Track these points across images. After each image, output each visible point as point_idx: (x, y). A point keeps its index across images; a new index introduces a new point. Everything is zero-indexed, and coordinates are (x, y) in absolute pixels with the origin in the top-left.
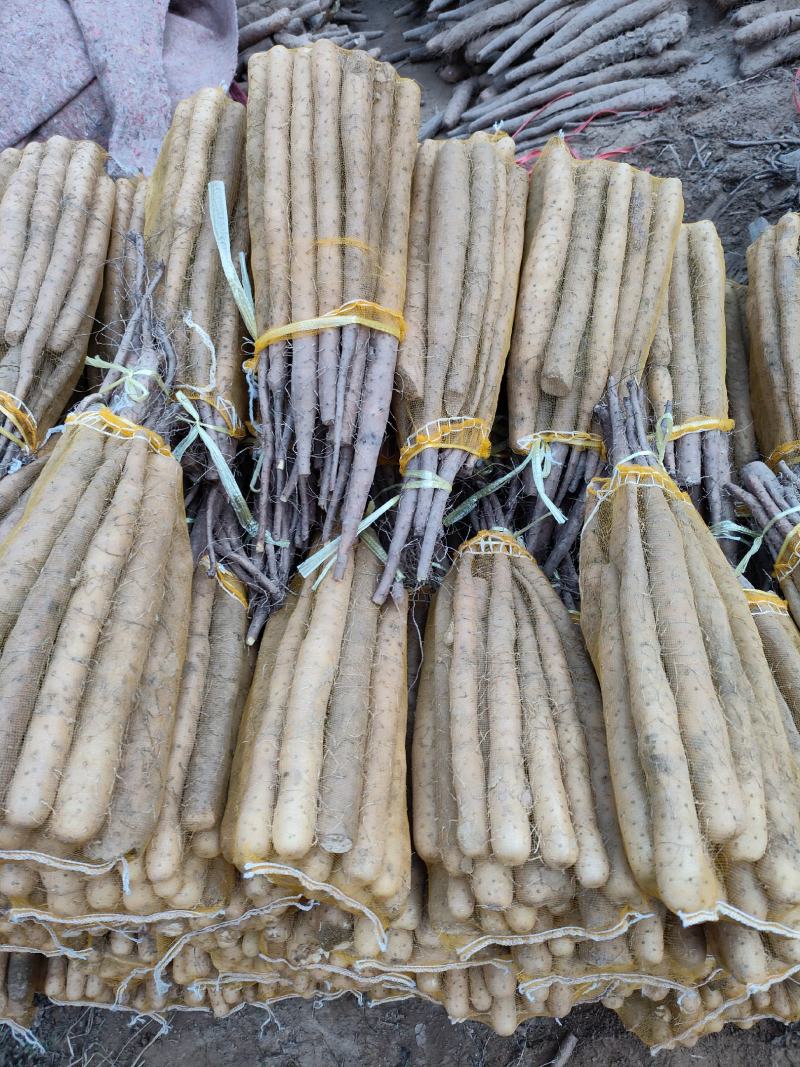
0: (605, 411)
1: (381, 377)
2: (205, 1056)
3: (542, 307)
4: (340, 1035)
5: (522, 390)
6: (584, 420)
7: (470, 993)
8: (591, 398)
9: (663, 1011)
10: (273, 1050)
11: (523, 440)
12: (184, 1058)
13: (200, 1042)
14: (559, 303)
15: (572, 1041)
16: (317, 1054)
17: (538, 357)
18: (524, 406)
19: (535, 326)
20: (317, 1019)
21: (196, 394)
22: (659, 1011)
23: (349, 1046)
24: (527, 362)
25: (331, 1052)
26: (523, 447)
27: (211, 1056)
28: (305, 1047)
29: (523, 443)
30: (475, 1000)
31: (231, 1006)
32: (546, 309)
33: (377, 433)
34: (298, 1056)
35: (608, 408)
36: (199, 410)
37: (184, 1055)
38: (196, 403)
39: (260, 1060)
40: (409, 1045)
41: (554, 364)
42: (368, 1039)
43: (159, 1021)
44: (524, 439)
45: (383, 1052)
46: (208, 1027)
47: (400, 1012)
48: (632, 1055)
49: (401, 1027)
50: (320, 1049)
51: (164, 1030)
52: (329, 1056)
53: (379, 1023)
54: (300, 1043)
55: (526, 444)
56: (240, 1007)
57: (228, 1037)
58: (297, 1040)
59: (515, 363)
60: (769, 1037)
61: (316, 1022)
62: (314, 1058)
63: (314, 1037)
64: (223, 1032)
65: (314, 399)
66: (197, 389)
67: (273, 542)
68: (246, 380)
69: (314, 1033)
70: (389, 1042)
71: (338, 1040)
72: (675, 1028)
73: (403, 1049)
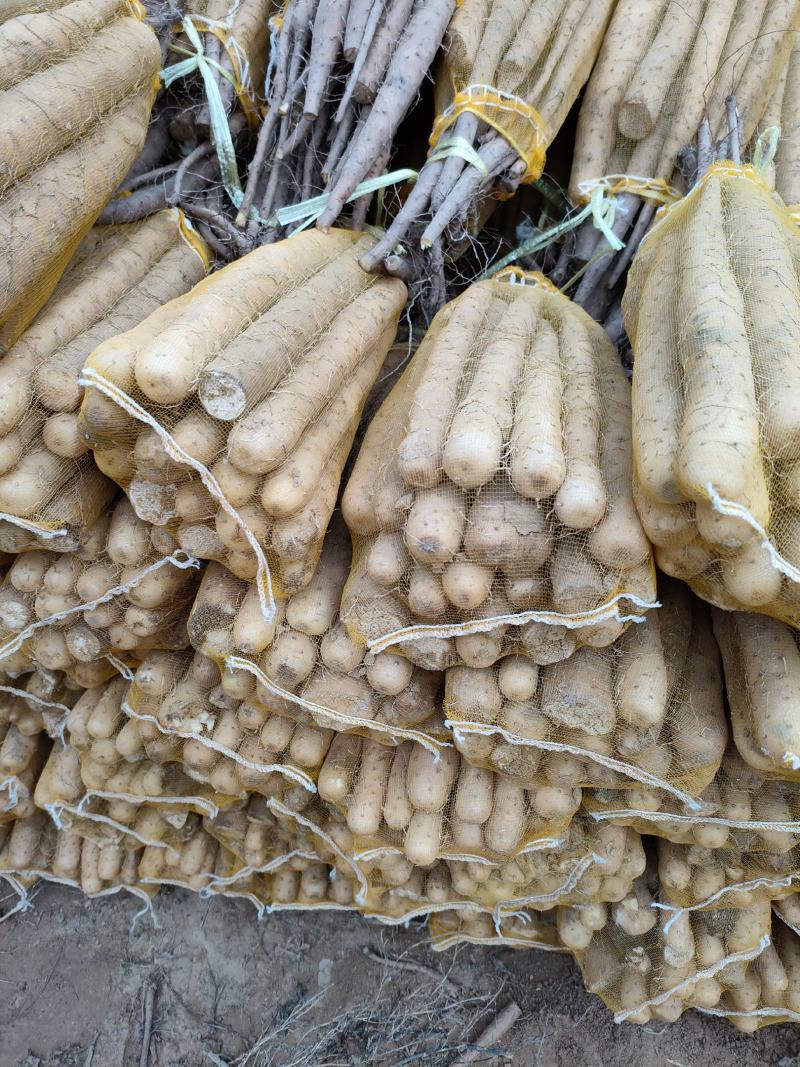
0: (693, 156)
1: (426, 23)
2: (62, 949)
3: (635, 31)
4: (227, 956)
5: (594, 125)
6: (666, 167)
7: (384, 801)
8: (676, 139)
9: (641, 956)
10: (143, 957)
11: (584, 184)
12: (37, 946)
13: (60, 931)
14: (655, 33)
15: (514, 1011)
16: (194, 973)
17: (620, 88)
18: (594, 144)
19: (622, 51)
20: (205, 932)
21: (206, 25)
22: (636, 954)
23: (235, 970)
24: (605, 93)
25: (211, 974)
26: (584, 192)
27: (68, 949)
28: (182, 962)
29: (585, 187)
30: (388, 811)
31: (106, 884)
32: (639, 36)
33: (407, 79)
34: (170, 970)
35: (696, 154)
36: (205, 45)
37: (37, 942)
38: (203, 35)
39: (123, 966)
40: (308, 982)
41: (638, 88)
42: (260, 965)
43: (18, 891)
44: (589, 183)
45: (274, 985)
46: (73, 916)
47: (306, 941)
48: (588, 1044)
49: (302, 959)
50: (198, 967)
51: (23, 905)
52: (207, 978)
53: (278, 949)
54: (177, 958)
55: (589, 189)
56: (114, 890)
57: (94, 932)
58: (175, 952)
59: (590, 95)
60: (775, 1058)
61: (201, 935)
62: (190, 977)
63: (195, 952)
64: (90, 925)
65: (340, 27)
66: (209, 21)
67: (259, 219)
68: (269, 40)
69: (197, 947)
70: (284, 974)
71: (223, 961)
72: (652, 984)
73: (300, 985)
